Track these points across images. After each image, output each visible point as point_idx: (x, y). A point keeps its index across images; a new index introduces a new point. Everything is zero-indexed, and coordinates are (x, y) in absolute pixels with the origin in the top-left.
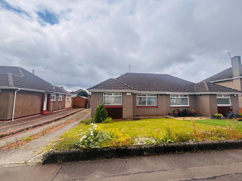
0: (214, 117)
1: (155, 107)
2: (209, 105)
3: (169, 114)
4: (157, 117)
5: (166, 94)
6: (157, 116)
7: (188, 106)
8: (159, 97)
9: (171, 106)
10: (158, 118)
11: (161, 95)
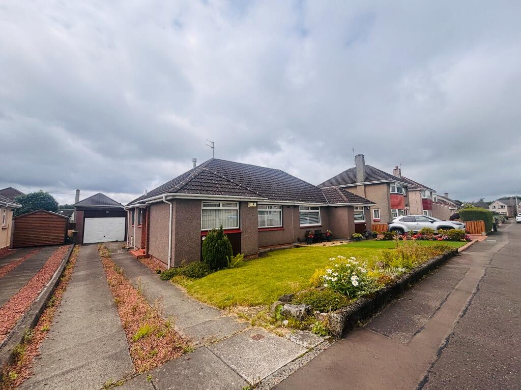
0: (353, 239)
1: (280, 229)
2: (347, 223)
3: (299, 240)
4: (283, 247)
5: (296, 205)
6: (283, 245)
7: (320, 224)
8: (286, 210)
9: (301, 225)
10: (285, 249)
11: (288, 206)
